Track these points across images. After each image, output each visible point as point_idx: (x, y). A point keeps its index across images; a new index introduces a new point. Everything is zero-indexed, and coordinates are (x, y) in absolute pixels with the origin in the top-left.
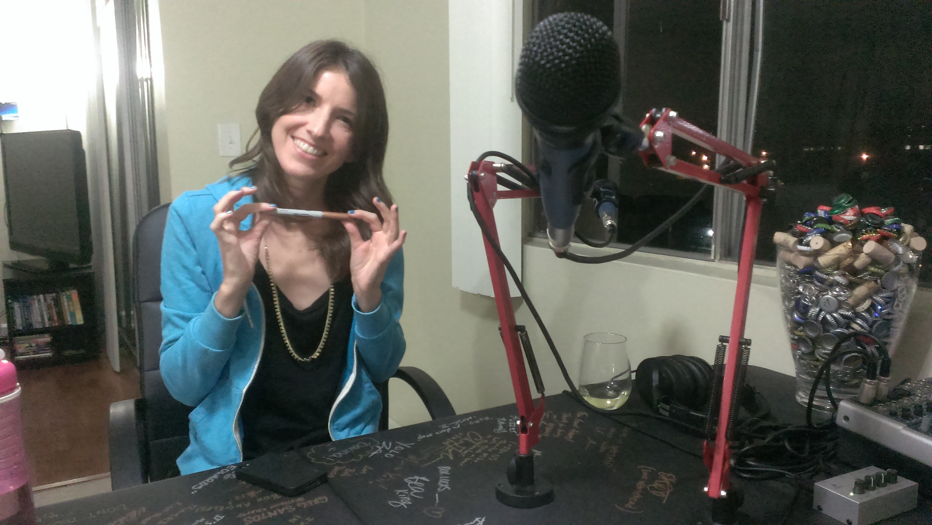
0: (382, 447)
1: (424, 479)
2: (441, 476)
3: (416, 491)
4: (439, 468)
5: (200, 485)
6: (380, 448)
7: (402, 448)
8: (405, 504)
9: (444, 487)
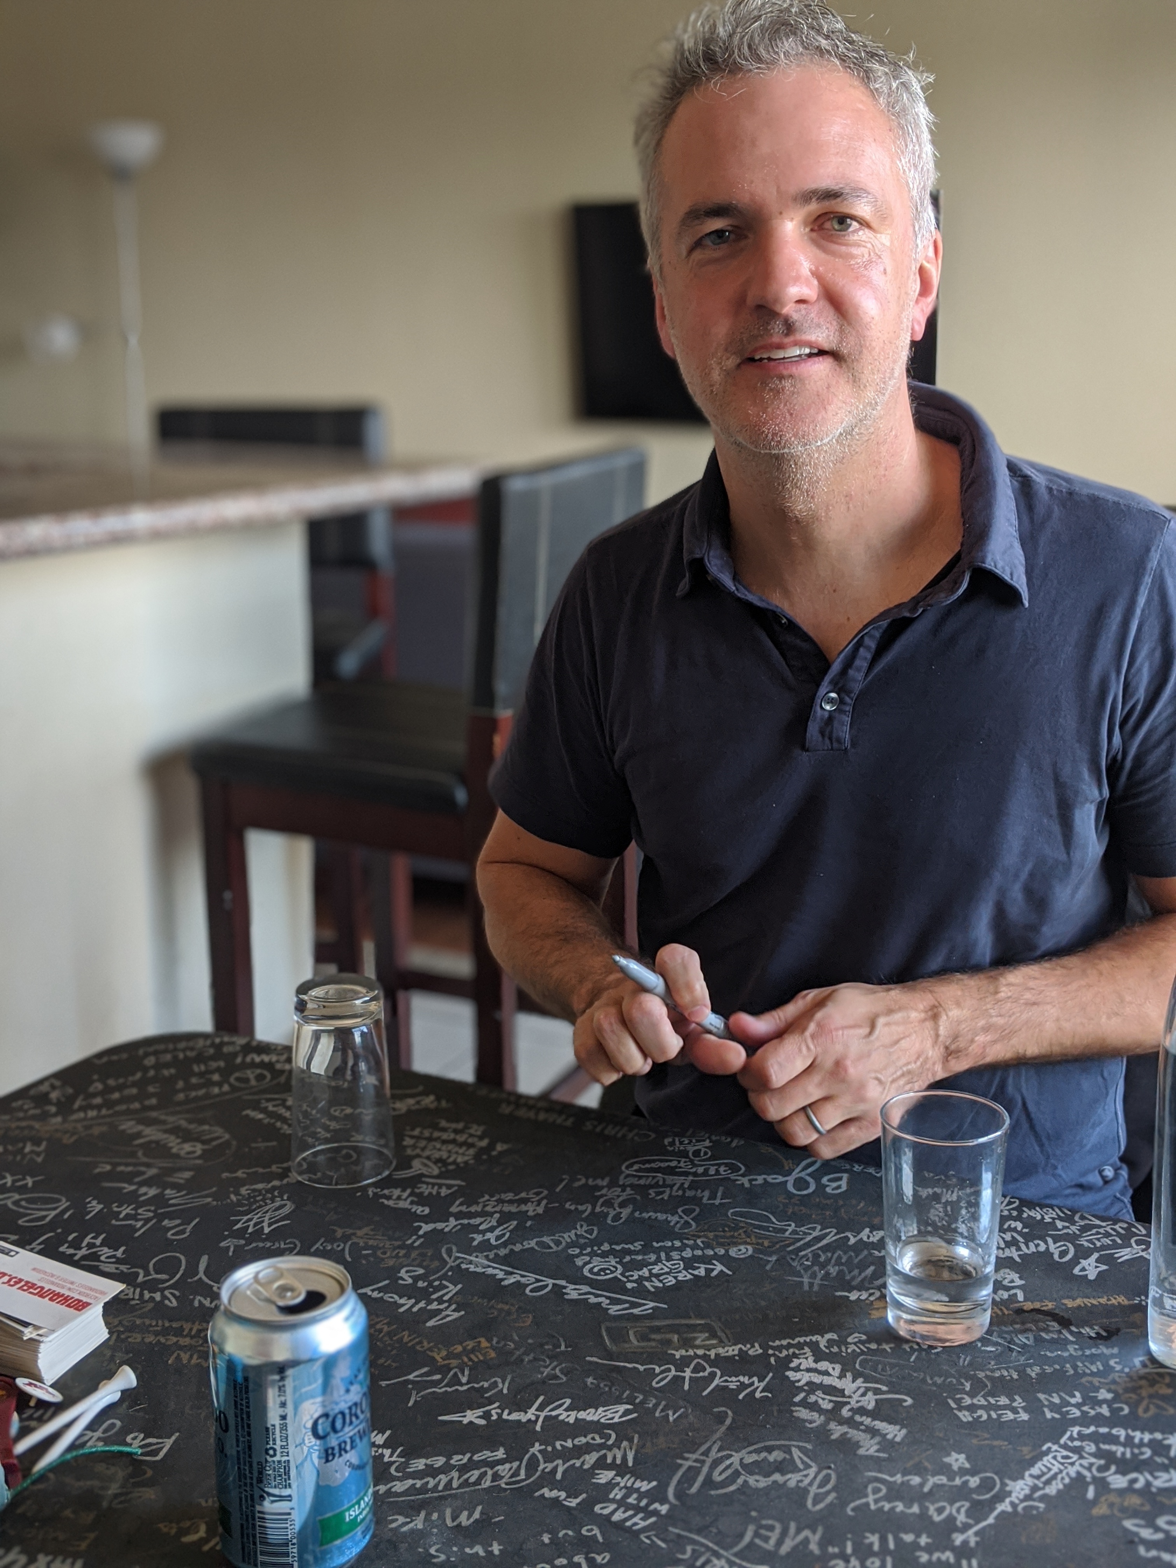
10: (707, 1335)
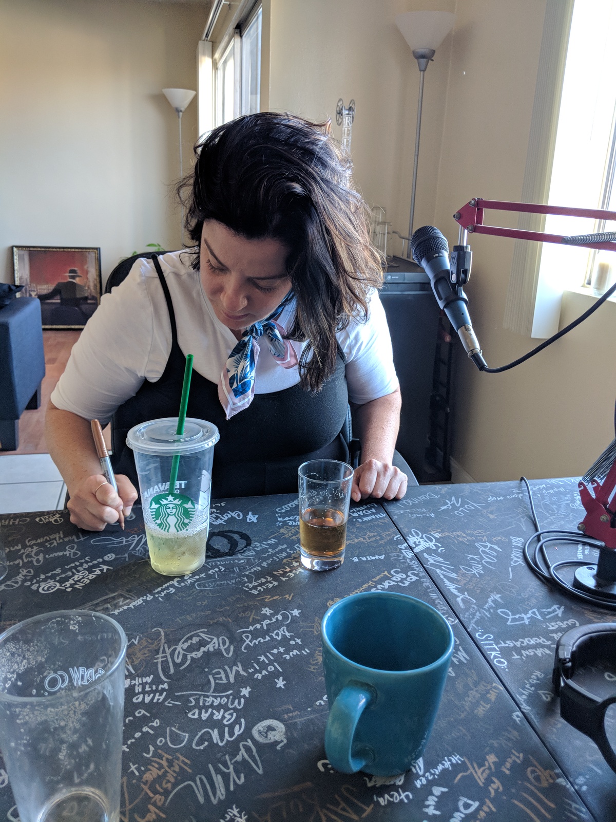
0: (452, 502)
1: (495, 547)
2: (514, 548)
3: (488, 560)
4: (511, 537)
5: (283, 509)
6: (449, 503)
7: (473, 508)
8: (477, 572)
9: (517, 561)
10: (122, 599)
